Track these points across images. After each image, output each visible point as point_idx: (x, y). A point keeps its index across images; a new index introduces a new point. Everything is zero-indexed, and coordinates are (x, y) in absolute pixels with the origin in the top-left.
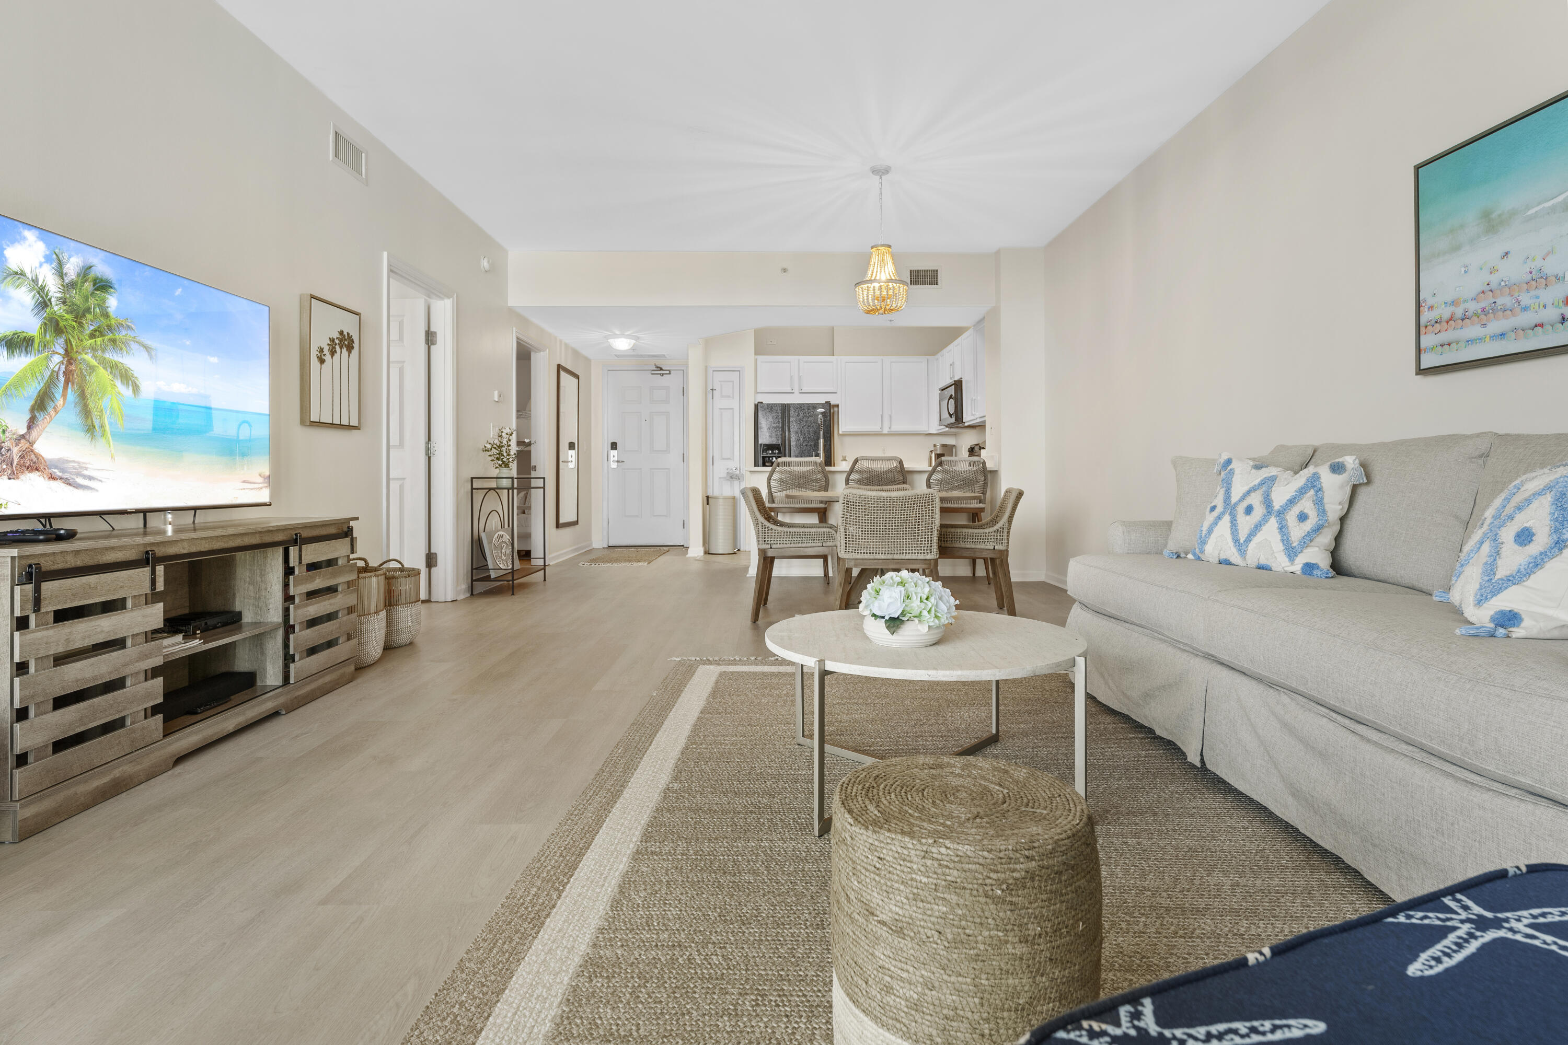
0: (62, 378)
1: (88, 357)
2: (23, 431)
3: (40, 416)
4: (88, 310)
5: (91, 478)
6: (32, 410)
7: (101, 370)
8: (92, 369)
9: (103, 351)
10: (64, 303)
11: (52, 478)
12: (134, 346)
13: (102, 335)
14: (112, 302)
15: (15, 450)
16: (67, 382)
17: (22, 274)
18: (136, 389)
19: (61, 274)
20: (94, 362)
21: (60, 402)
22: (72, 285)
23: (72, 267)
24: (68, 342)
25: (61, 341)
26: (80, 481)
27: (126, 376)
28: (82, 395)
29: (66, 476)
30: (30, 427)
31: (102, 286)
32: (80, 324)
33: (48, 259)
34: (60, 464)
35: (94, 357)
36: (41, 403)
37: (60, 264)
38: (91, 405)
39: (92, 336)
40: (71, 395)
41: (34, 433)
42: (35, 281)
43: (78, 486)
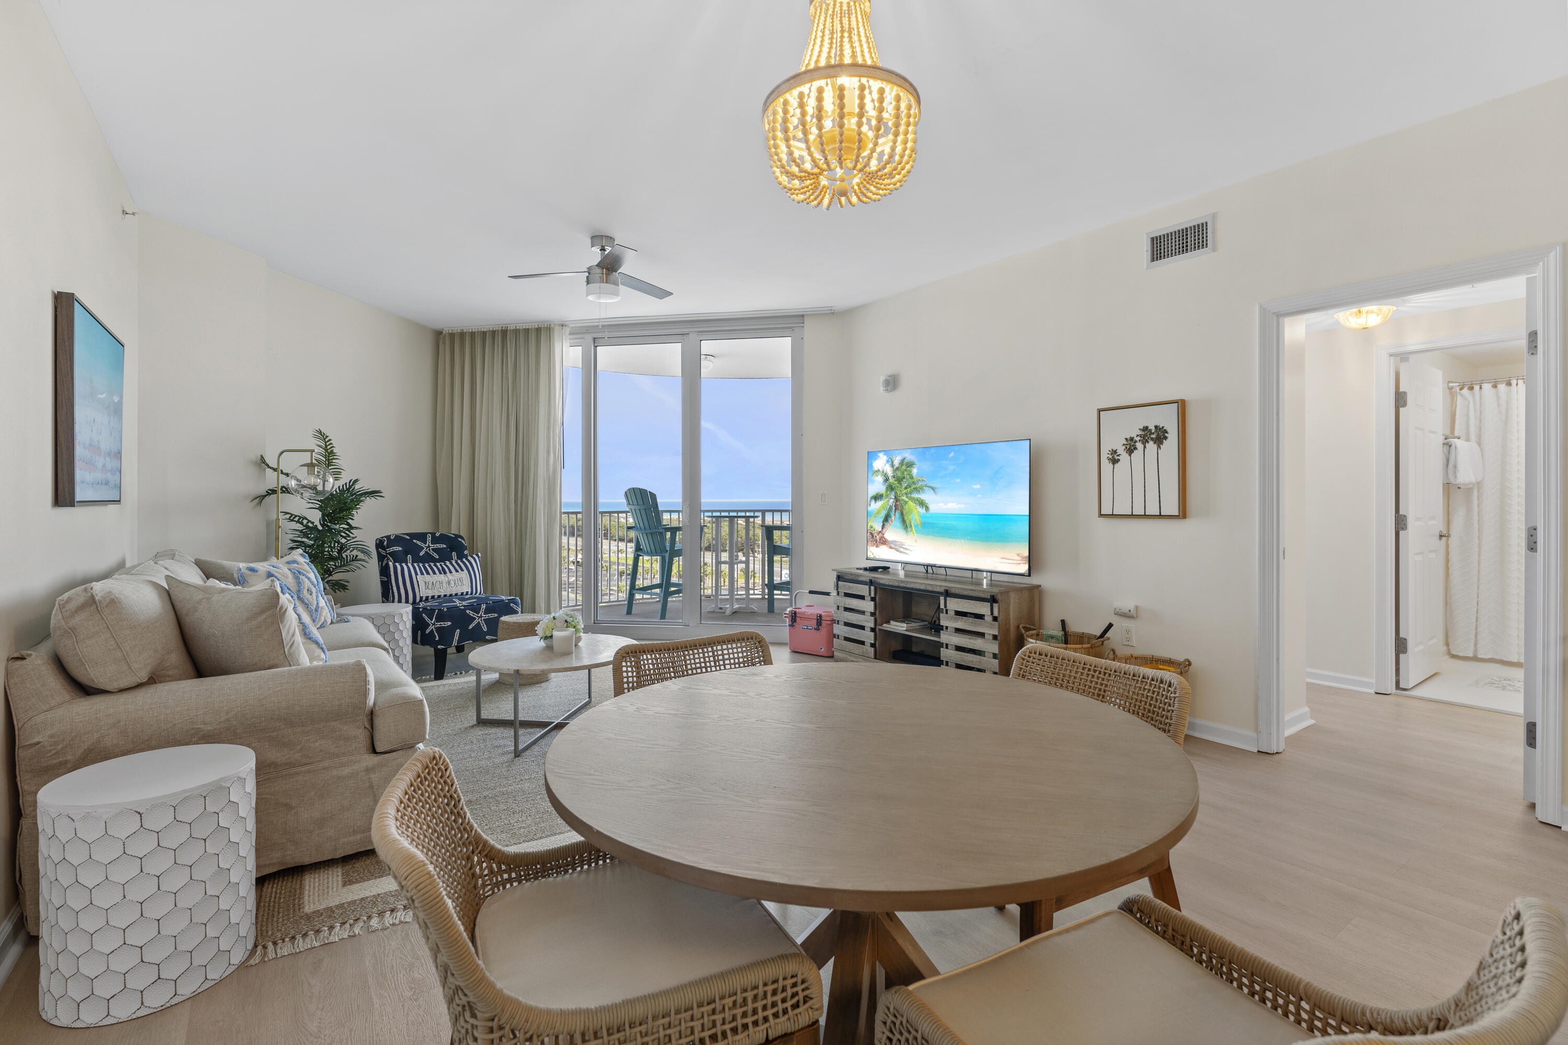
0: (894, 508)
1: (904, 498)
2: (880, 530)
3: (886, 524)
4: (904, 478)
5: (906, 549)
6: (883, 522)
7: (910, 503)
8: (906, 502)
9: (911, 494)
10: (894, 477)
11: (891, 548)
12: (925, 488)
13: (910, 487)
14: (915, 471)
15: (878, 537)
16: (896, 510)
17: (879, 471)
18: (927, 508)
19: (892, 466)
20: (907, 500)
21: (893, 518)
22: (897, 469)
23: (896, 463)
24: (896, 493)
25: (893, 493)
26: (902, 550)
27: (922, 503)
28: (902, 514)
29: (897, 547)
30: (882, 528)
31: (911, 465)
32: (901, 484)
33: (888, 462)
34: (894, 542)
35: (907, 497)
36: (887, 519)
37: (892, 462)
38: (906, 518)
39: (906, 488)
40: (898, 514)
41: (884, 530)
42: (883, 472)
43: (901, 552)
